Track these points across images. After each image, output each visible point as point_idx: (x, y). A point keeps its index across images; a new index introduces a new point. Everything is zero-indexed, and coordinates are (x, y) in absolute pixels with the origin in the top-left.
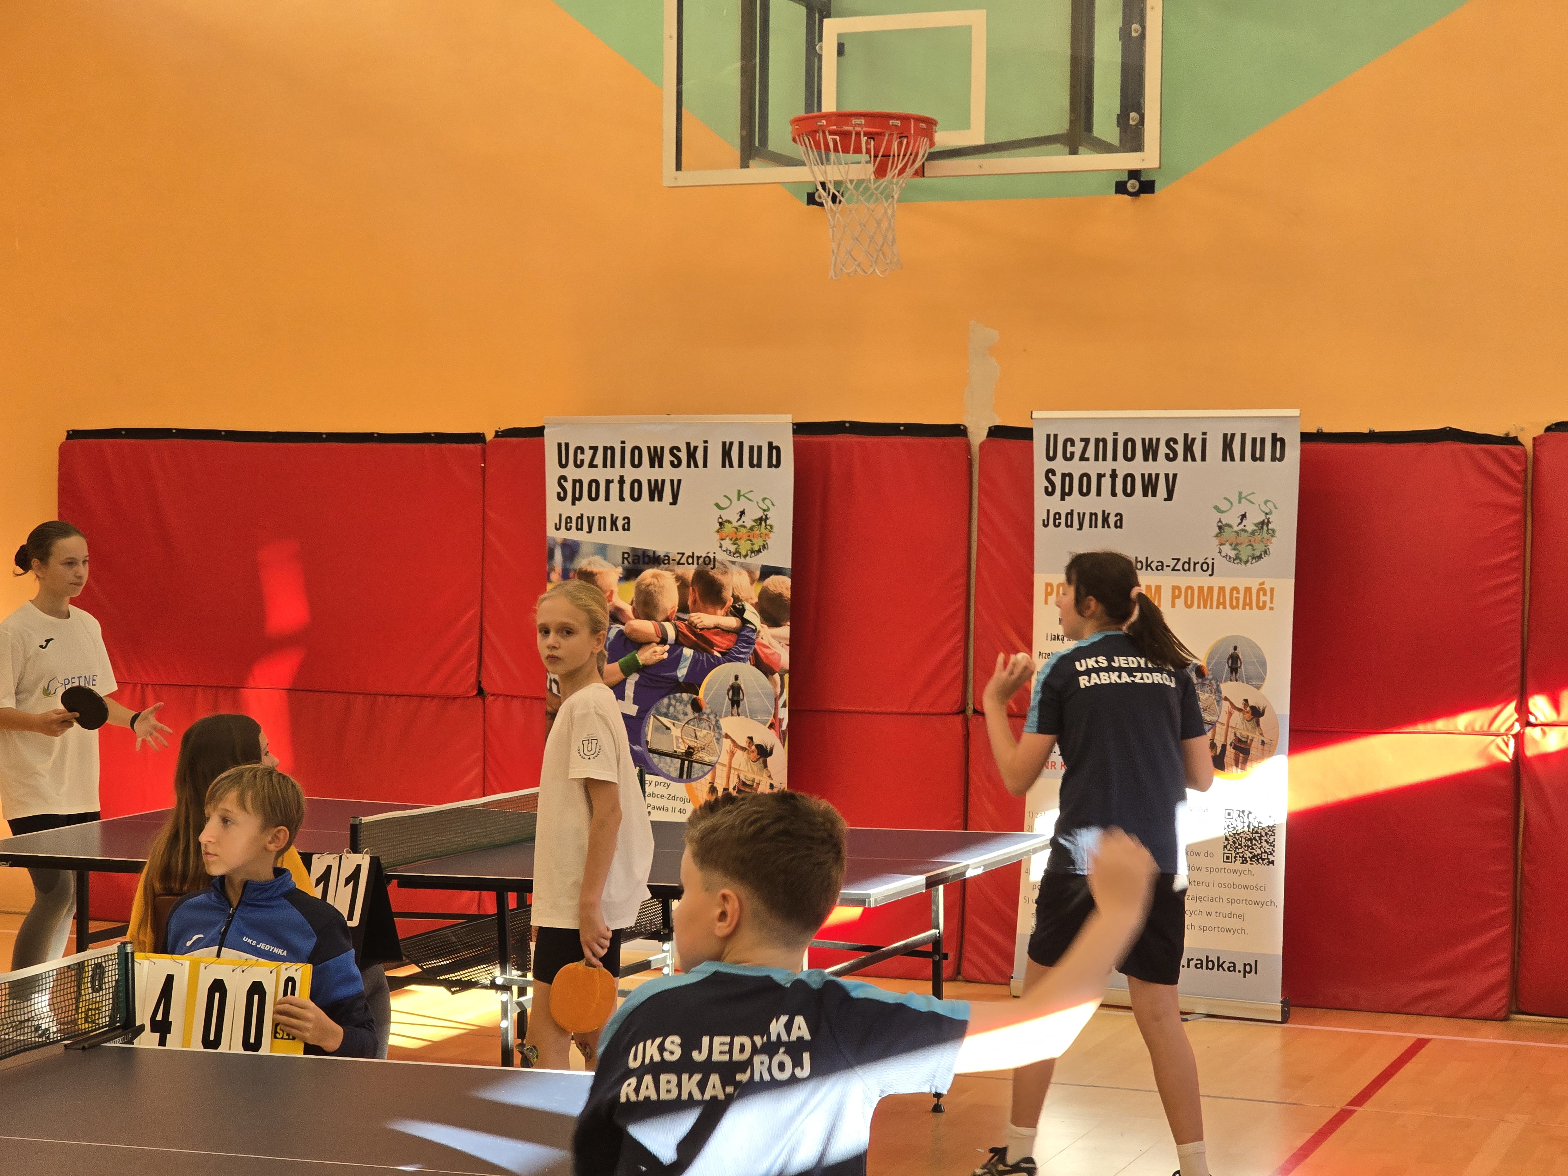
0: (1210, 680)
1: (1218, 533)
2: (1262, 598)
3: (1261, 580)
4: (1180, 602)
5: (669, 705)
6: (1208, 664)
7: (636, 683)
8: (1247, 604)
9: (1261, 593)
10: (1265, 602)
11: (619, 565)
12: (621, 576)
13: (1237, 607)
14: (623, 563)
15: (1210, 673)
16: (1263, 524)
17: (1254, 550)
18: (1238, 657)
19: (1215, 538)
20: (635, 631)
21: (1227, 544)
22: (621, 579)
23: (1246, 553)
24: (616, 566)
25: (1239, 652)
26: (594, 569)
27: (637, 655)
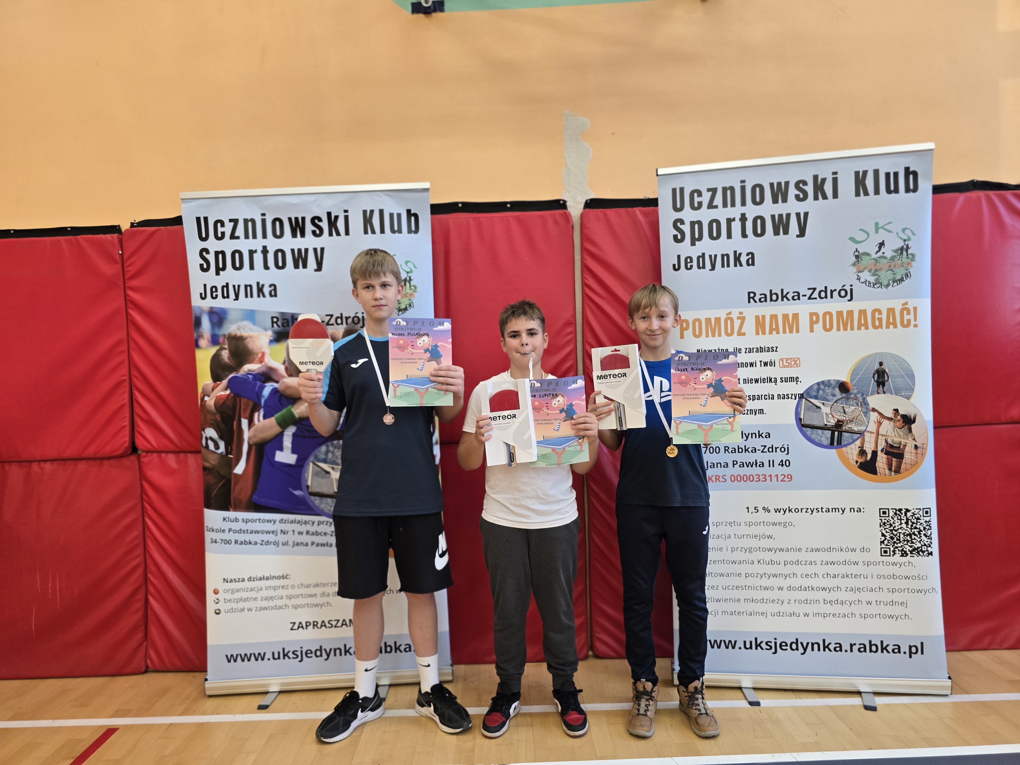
0: (856, 394)
1: (856, 262)
2: (906, 317)
3: (904, 301)
4: (818, 327)
5: (327, 452)
6: (852, 380)
7: (294, 435)
8: (891, 323)
9: (905, 312)
10: (909, 321)
11: (269, 329)
12: (272, 339)
13: (880, 326)
14: (273, 326)
15: (855, 388)
16: (903, 250)
17: (895, 274)
18: (884, 372)
19: (852, 267)
20: (288, 387)
21: (866, 271)
22: (271, 341)
23: (886, 276)
24: (266, 330)
25: (885, 367)
26: (244, 334)
27: (293, 410)
